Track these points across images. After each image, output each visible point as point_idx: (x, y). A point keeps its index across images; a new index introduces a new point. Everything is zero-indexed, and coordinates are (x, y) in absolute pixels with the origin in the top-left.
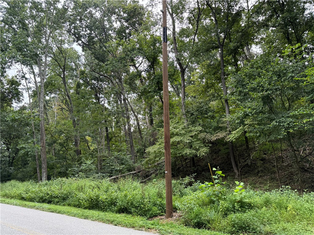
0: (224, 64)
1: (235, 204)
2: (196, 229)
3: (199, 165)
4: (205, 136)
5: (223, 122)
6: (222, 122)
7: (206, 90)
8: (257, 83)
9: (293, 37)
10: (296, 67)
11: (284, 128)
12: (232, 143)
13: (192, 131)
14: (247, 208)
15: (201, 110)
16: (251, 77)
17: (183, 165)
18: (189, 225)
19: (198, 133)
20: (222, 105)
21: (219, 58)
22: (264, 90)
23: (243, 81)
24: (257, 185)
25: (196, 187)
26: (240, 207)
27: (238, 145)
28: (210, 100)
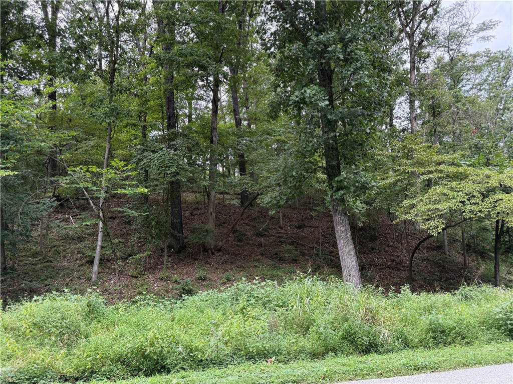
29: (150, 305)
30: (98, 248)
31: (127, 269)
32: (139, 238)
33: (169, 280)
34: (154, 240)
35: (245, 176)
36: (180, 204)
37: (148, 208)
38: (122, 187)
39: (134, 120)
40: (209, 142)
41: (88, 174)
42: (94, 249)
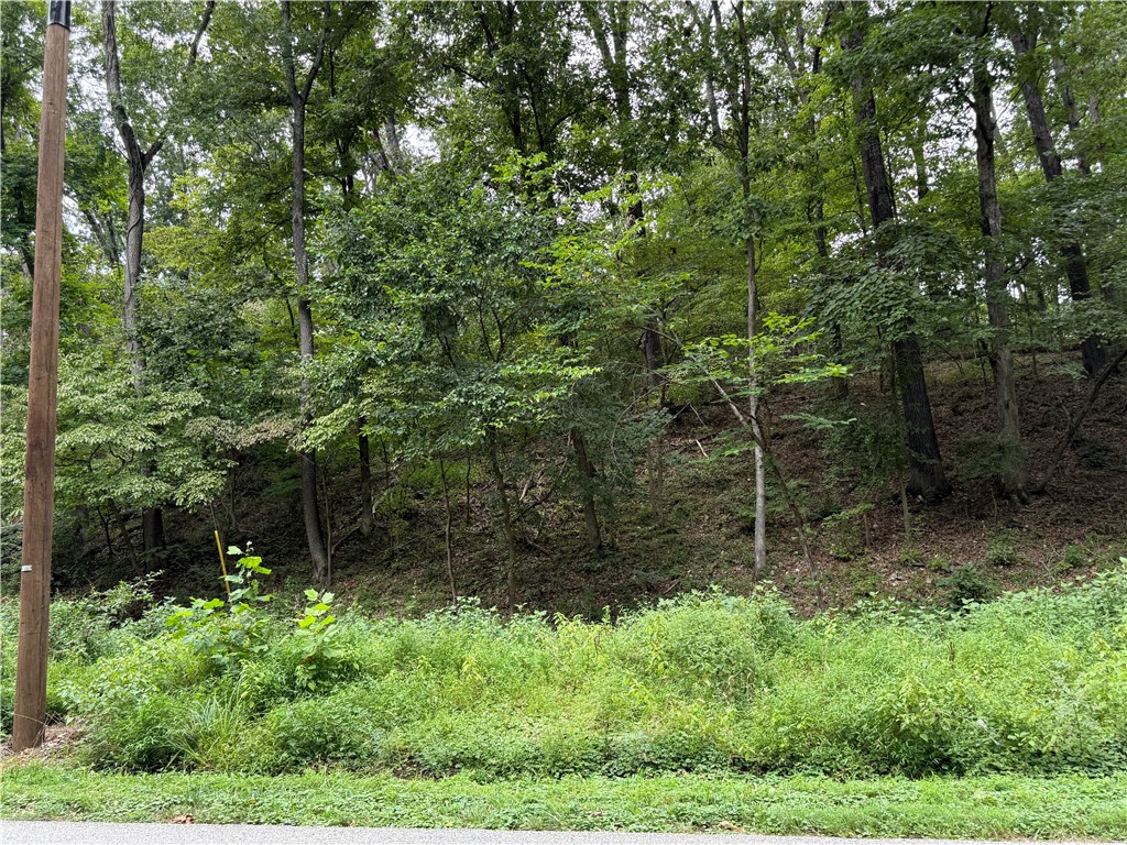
0: (305, 170)
1: (298, 667)
2: (138, 776)
3: (181, 541)
4: (215, 428)
5: (288, 382)
6: (283, 379)
7: (229, 255)
8: (410, 257)
9: (530, 130)
10: (530, 227)
11: (482, 413)
12: (314, 460)
13: (160, 407)
14: (337, 680)
15: (204, 329)
16: (393, 233)
17: (109, 541)
18: (112, 765)
19: (186, 417)
20: (288, 317)
21: (290, 145)
22: (430, 286)
23: (366, 244)
24: (384, 601)
25: (158, 620)
26: (314, 678)
27: (334, 465)
28: (243, 295)
29: (891, 622)
30: (760, 502)
31: (824, 542)
32: (841, 475)
33: (923, 567)
34: (874, 478)
35: (1091, 300)
36: (925, 392)
37: (851, 409)
38: (791, 368)
39: (798, 221)
40: (980, 232)
41: (721, 352)
42: (751, 504)
